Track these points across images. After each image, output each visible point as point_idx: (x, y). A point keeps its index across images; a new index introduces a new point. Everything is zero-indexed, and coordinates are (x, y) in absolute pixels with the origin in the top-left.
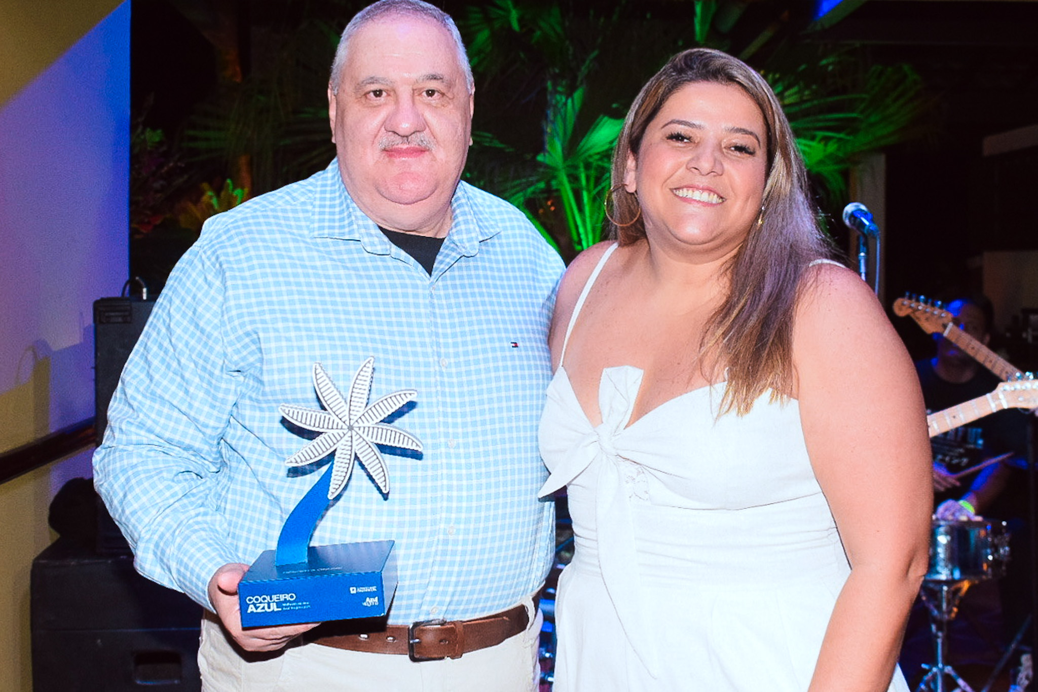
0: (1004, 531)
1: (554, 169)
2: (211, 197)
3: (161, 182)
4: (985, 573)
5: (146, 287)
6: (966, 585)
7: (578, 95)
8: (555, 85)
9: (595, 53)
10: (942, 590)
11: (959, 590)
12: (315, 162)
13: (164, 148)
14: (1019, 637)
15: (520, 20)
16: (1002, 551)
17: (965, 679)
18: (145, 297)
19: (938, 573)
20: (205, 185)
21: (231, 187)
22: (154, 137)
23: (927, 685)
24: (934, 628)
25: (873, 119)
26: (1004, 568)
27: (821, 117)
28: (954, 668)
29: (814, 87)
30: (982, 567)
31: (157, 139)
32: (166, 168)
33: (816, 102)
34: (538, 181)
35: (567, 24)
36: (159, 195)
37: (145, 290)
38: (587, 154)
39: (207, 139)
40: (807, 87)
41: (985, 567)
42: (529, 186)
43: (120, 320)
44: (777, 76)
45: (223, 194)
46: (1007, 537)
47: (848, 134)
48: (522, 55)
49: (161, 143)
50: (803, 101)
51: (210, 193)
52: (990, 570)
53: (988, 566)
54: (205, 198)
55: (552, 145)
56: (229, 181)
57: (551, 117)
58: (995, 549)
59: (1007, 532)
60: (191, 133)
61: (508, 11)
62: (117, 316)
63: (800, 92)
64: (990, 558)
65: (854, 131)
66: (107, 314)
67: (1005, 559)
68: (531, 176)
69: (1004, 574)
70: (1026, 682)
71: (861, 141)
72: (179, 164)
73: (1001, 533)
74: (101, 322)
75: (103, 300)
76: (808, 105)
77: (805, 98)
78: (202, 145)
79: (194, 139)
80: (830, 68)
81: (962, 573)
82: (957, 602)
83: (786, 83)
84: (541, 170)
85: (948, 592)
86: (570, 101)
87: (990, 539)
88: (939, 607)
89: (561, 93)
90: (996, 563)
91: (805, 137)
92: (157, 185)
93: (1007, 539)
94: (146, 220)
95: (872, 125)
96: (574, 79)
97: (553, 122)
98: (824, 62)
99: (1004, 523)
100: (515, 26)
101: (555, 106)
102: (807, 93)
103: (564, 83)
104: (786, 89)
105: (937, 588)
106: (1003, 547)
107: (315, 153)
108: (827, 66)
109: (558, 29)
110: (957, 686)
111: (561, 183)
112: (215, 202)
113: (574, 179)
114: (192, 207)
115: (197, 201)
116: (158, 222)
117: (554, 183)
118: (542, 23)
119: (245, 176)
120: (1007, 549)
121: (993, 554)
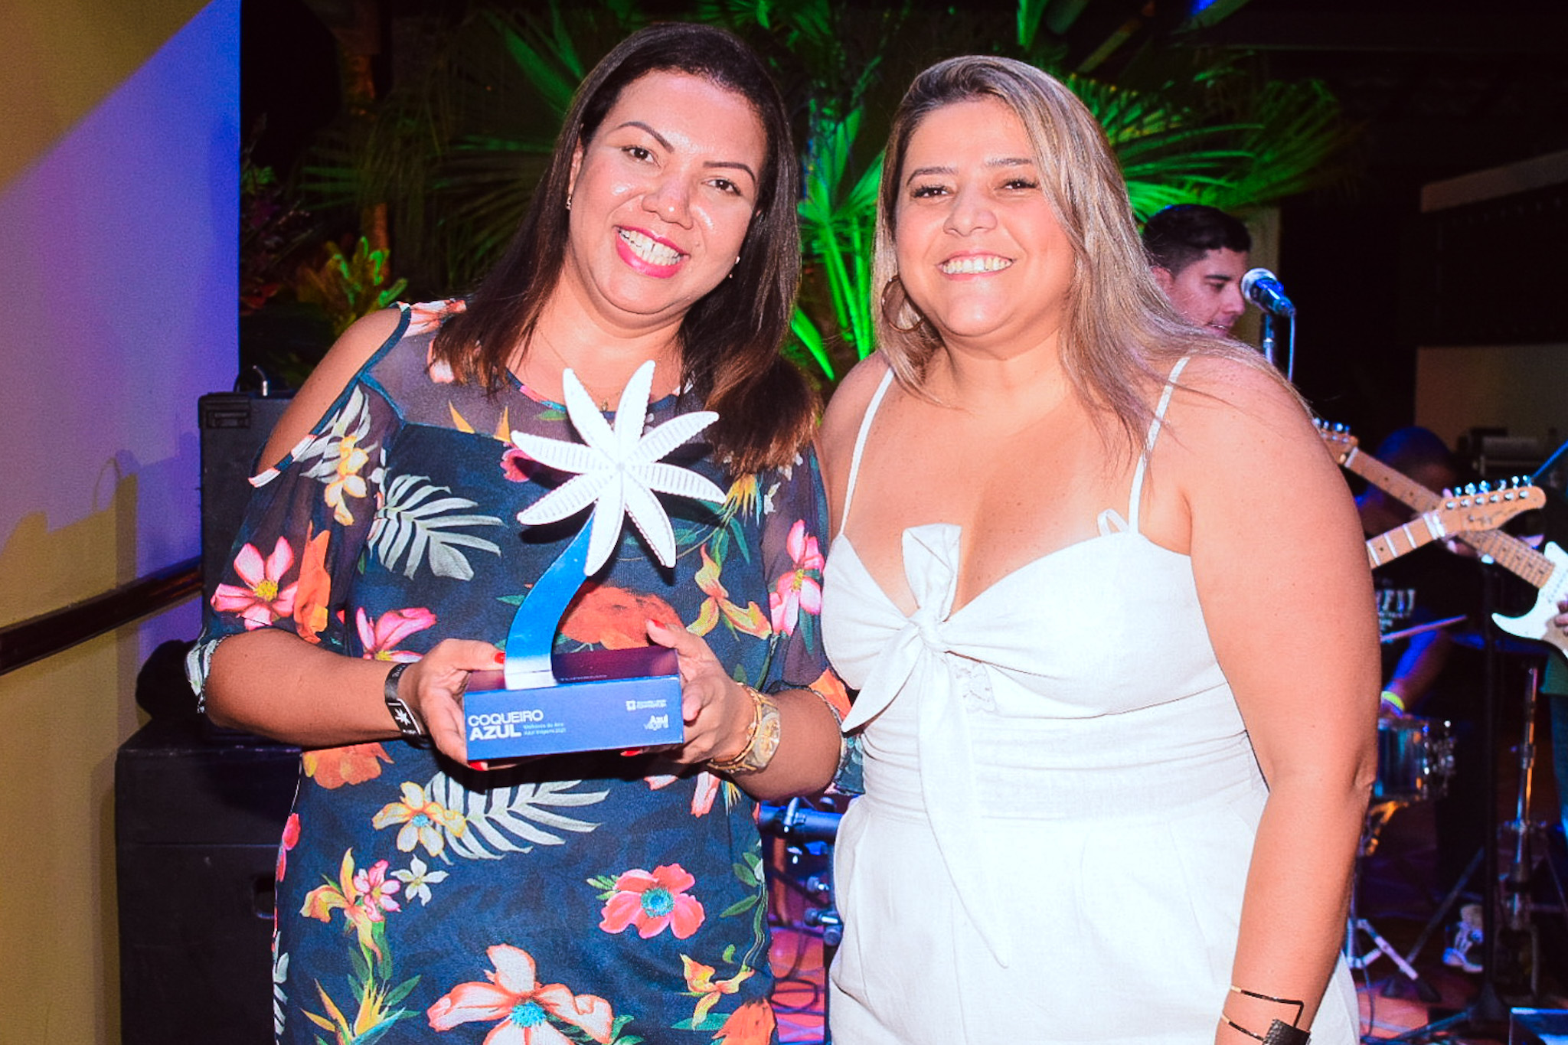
0: (1446, 734)
1: (817, 225)
2: (338, 262)
3: (276, 238)
4: (1416, 791)
5: (267, 379)
6: (1390, 808)
7: (853, 119)
8: (821, 105)
9: (877, 60)
11: (1381, 814)
12: (483, 212)
13: (277, 192)
14: (1463, 881)
15: (771, 16)
16: (1443, 762)
17: (1386, 938)
18: (265, 393)
20: (330, 245)
21: (366, 249)
22: (264, 176)
25: (1267, 158)
26: (1445, 786)
27: (1194, 155)
28: (1371, 922)
29: (1186, 110)
30: (1415, 783)
31: (265, 181)
32: (283, 219)
33: (1187, 134)
35: (838, 18)
36: (272, 256)
37: (265, 384)
38: (863, 205)
39: (334, 180)
40: (1177, 110)
41: (1419, 783)
43: (235, 423)
44: (1134, 94)
45: (355, 257)
46: (1451, 743)
47: (1231, 180)
49: (271, 186)
50: (1169, 132)
51: (337, 256)
52: (1425, 788)
53: (1423, 783)
54: (330, 263)
55: (816, 190)
56: (363, 239)
57: (814, 149)
58: (1434, 759)
59: (1451, 735)
60: (312, 170)
62: (231, 418)
63: (1166, 118)
65: (1239, 176)
66: (216, 415)
67: (1448, 773)
69: (1446, 794)
70: (1468, 944)
71: (1250, 188)
72: (302, 213)
73: (1443, 737)
74: (209, 427)
75: (211, 395)
76: (1178, 138)
77: (1173, 126)
78: (326, 187)
79: (315, 179)
80: (1210, 83)
81: (1385, 791)
82: (1377, 831)
83: (1146, 104)
86: (841, 127)
87: (1426, 745)
89: (829, 118)
90: (1434, 779)
91: (1170, 183)
92: (270, 244)
93: (1452, 746)
94: (257, 291)
95: (1266, 166)
96: (847, 95)
97: (818, 157)
98: (1201, 77)
99: (1447, 724)
100: (764, 21)
101: (821, 134)
102: (1175, 118)
103: (833, 102)
104: (1147, 112)
106: (1445, 756)
107: (482, 200)
108: (1205, 81)
109: (824, 28)
110: (1375, 946)
111: (826, 245)
112: (343, 268)
113: (844, 240)
114: (312, 275)
115: (319, 267)
116: (273, 294)
117: (815, 245)
118: (801, 20)
119: (381, 234)
120: (1450, 758)
121: (1430, 766)
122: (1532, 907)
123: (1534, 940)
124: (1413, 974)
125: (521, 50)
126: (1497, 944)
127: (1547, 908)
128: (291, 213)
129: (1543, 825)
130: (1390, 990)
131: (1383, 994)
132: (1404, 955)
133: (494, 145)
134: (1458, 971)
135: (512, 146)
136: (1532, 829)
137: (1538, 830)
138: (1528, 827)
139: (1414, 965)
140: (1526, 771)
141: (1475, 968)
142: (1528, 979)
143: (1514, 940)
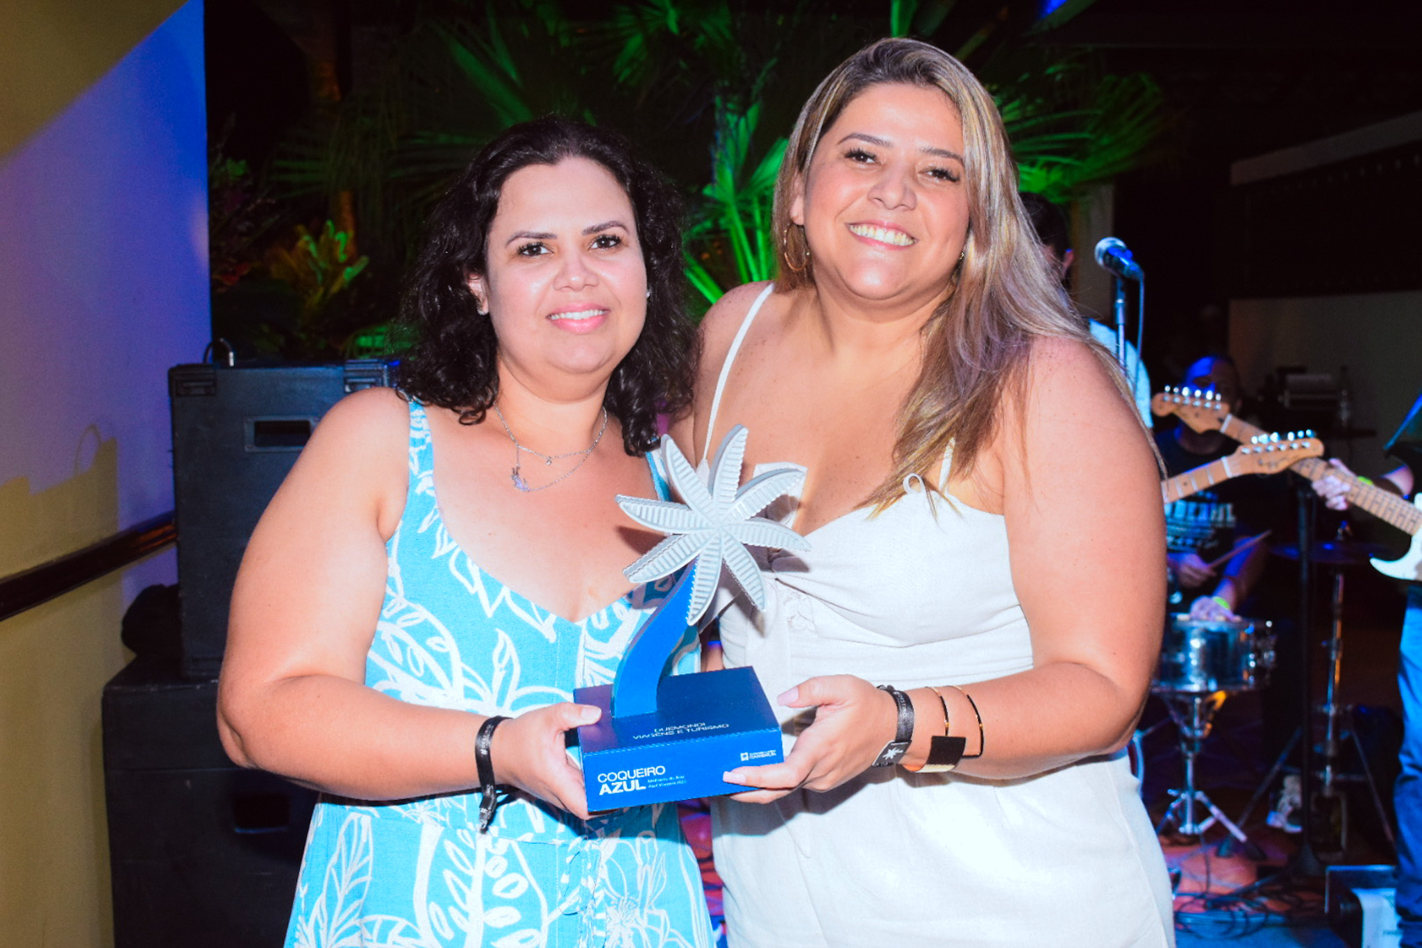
0: (1268, 633)
1: (723, 204)
2: (307, 243)
3: (247, 223)
5: (233, 351)
6: (1222, 697)
7: (753, 113)
8: (725, 101)
9: (773, 62)
10: (1193, 702)
11: (1213, 702)
13: (249, 182)
15: (680, 23)
17: (1220, 807)
18: (231, 363)
19: (1190, 683)
20: (300, 228)
21: (332, 231)
22: (236, 169)
23: (1175, 813)
24: (1184, 746)
25: (1105, 141)
26: (1267, 676)
27: (1045, 138)
28: (1207, 793)
29: (1039, 101)
31: (240, 172)
32: (252, 206)
33: (1041, 120)
34: (705, 219)
35: (739, 25)
36: (245, 239)
37: (232, 355)
38: (762, 186)
39: (302, 171)
40: (1030, 101)
41: (1245, 676)
42: (693, 225)
43: (202, 391)
44: (996, 87)
45: (323, 238)
46: (1272, 640)
47: (1078, 159)
48: (683, 65)
49: (245, 177)
50: (1026, 119)
51: (306, 238)
53: (1249, 674)
54: (301, 244)
55: (722, 175)
56: (330, 223)
57: (720, 141)
58: (1259, 654)
59: (1272, 633)
60: (281, 163)
61: (666, 13)
62: (197, 387)
63: (1022, 106)
64: (1252, 664)
65: (1082, 156)
66: (186, 384)
67: (1270, 666)
68: (696, 212)
69: (1269, 684)
70: (1289, 809)
71: (1091, 167)
72: (269, 200)
73: (1265, 635)
74: (178, 395)
75: (179, 367)
76: (1032, 122)
77: (1028, 114)
78: (295, 178)
79: (286, 171)
80: (1059, 77)
82: (1211, 716)
83: (1004, 97)
84: (708, 206)
85: (1201, 705)
86: (742, 122)
87: (1252, 643)
88: (1189, 723)
89: (733, 112)
90: (1259, 672)
92: (242, 227)
93: (1273, 643)
94: (231, 269)
95: (1105, 147)
96: (748, 93)
97: (723, 147)
98: (1051, 70)
99: (1269, 624)
100: (674, 28)
101: (726, 125)
102: (1030, 108)
103: (735, 98)
105: (1187, 700)
107: (432, 188)
108: (1054, 75)
109: (727, 34)
110: (1209, 814)
111: (731, 221)
112: (312, 248)
113: (746, 216)
114: (285, 255)
115: (291, 247)
116: (245, 272)
117: (722, 222)
118: (707, 26)
119: (348, 217)
120: (1272, 654)
121: (1255, 660)
122: (1341, 777)
123: (1344, 805)
124: (1242, 837)
125: (463, 57)
126: (1313, 808)
127: (1355, 778)
128: (259, 201)
129: (1350, 707)
130: (1224, 851)
131: (1218, 854)
132: (1234, 820)
133: (443, 139)
134: (1280, 831)
135: (458, 140)
136: (1341, 712)
137: (1345, 712)
138: (1338, 710)
139: (1243, 829)
140: (1335, 663)
141: (1296, 829)
142: (1338, 839)
143: (1327, 806)
